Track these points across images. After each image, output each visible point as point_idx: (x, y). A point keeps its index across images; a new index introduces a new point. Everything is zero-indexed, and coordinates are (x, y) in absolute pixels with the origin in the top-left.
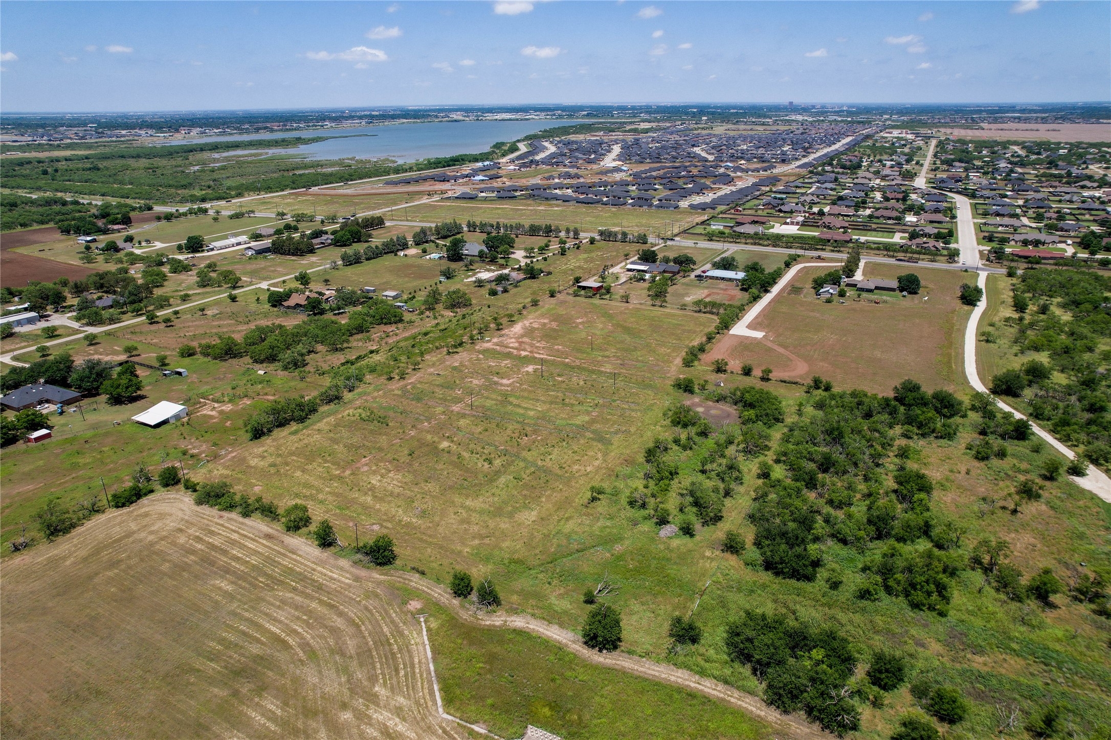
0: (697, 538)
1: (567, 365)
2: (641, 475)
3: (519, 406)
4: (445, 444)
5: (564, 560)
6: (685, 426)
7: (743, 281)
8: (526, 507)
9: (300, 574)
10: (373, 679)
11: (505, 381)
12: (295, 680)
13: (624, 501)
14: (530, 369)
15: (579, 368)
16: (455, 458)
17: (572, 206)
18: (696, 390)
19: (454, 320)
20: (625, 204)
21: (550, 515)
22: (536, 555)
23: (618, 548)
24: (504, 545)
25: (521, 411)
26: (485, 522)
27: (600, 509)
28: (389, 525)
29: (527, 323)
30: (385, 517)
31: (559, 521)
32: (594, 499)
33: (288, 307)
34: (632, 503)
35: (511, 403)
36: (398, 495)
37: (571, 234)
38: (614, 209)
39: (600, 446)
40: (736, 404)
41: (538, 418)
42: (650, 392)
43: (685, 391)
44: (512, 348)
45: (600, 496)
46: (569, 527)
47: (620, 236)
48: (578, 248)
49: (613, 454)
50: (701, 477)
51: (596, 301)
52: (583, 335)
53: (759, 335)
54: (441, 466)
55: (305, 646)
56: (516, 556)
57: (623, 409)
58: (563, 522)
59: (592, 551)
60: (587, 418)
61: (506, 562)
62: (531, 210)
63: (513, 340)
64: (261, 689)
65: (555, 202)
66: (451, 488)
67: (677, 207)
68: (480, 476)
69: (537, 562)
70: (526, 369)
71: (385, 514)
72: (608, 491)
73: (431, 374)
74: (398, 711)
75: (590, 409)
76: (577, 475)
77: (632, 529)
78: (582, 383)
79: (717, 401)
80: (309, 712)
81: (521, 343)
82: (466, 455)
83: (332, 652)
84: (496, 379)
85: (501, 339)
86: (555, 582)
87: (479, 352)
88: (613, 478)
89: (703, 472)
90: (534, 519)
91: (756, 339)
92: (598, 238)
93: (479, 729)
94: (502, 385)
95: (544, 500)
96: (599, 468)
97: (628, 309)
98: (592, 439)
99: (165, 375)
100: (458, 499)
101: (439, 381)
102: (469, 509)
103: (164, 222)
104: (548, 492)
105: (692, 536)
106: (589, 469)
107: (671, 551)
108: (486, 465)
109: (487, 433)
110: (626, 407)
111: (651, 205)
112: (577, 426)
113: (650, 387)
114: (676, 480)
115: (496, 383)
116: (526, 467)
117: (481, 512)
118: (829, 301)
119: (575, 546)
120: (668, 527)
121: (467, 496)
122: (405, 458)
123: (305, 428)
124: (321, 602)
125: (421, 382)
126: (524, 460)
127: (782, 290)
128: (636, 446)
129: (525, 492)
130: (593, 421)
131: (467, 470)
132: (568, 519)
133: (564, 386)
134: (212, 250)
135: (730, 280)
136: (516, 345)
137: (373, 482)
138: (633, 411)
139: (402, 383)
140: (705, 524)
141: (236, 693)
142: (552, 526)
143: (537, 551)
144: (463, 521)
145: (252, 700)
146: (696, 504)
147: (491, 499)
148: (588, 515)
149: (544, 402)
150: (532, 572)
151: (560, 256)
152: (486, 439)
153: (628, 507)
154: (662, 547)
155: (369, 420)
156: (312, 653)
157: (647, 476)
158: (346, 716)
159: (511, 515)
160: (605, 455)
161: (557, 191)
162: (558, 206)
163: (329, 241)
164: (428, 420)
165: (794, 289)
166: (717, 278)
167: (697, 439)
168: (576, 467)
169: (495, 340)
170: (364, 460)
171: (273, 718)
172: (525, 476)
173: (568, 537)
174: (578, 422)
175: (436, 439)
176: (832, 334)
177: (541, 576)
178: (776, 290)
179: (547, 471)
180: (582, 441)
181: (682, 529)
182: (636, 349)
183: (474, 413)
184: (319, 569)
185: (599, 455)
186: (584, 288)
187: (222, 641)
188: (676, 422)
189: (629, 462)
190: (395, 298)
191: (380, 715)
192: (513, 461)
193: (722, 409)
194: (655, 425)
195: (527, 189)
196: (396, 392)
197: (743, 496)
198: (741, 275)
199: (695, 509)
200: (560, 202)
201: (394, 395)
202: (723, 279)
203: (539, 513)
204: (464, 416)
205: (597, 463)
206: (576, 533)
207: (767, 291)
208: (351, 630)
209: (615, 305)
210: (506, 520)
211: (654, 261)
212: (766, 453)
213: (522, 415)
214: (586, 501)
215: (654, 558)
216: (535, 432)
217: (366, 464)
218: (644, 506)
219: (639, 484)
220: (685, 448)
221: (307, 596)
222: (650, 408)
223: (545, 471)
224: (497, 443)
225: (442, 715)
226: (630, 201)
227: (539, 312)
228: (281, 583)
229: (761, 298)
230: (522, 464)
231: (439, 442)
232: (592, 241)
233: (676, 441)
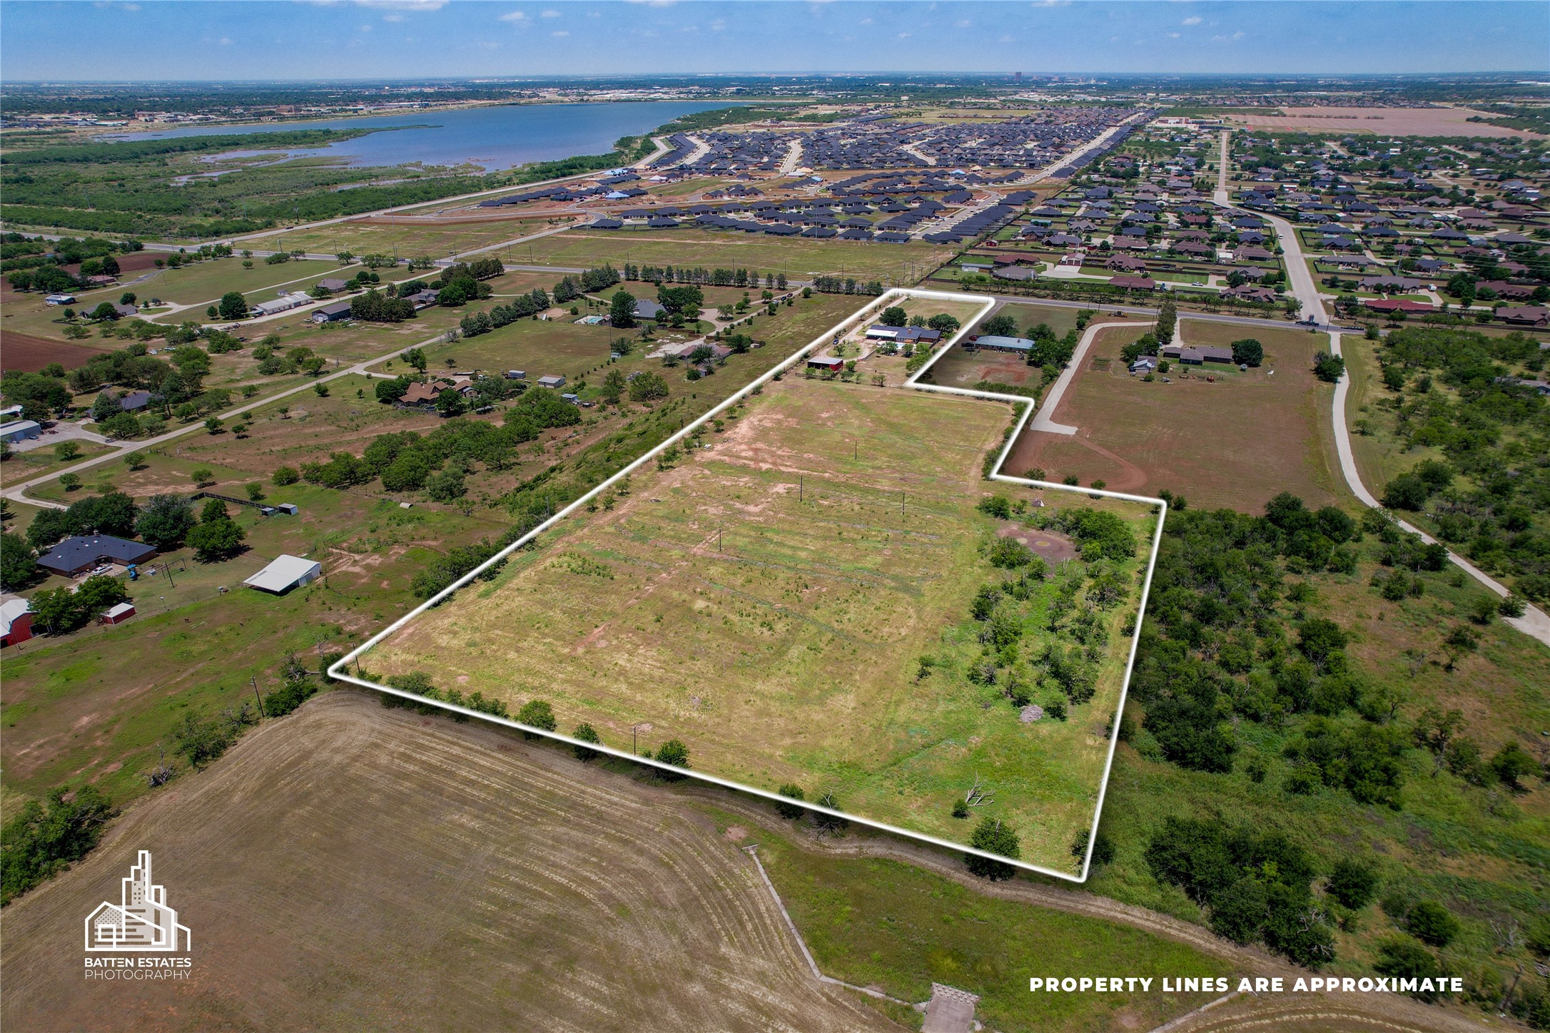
0: (1070, 721)
1: (828, 481)
2: (973, 637)
3: (781, 544)
4: (700, 604)
5: (911, 760)
6: (1012, 566)
7: (1032, 353)
8: (837, 688)
9: (566, 799)
10: (713, 936)
11: (752, 508)
12: (611, 946)
13: (962, 675)
14: (780, 488)
15: (846, 485)
16: (720, 624)
17: (760, 240)
18: (1012, 514)
19: (653, 418)
20: (834, 235)
21: (873, 698)
22: (871, 755)
23: (975, 740)
24: (827, 742)
25: (789, 552)
26: (790, 712)
27: (934, 688)
28: (664, 723)
29: (755, 420)
30: (654, 713)
31: (887, 707)
32: (923, 674)
33: (409, 404)
34: (973, 677)
35: (771, 541)
36: (662, 680)
37: (775, 284)
38: (821, 243)
39: (908, 597)
40: (1067, 532)
41: (813, 561)
42: (950, 519)
43: (996, 515)
44: (745, 458)
45: (929, 669)
46: (902, 714)
47: (844, 286)
48: (790, 304)
49: (928, 609)
50: (1052, 639)
51: (838, 385)
52: (837, 437)
53: (1070, 430)
54: (703, 636)
55: (607, 898)
56: (846, 758)
57: (923, 544)
58: (892, 707)
59: (943, 745)
60: (879, 559)
61: (836, 766)
62: (705, 246)
63: (744, 447)
64: (570, 960)
65: (735, 233)
66: (729, 666)
67: (907, 239)
68: (763, 648)
69: (876, 765)
70: (775, 490)
71: (653, 708)
72: (938, 660)
73: (646, 501)
74: (761, 977)
75: (880, 546)
76: (890, 640)
77: (984, 713)
78: (857, 508)
79: (1043, 528)
80: (646, 988)
81: (756, 450)
82: (734, 618)
83: (648, 904)
84: (738, 505)
85: (726, 445)
86: (907, 791)
87: (702, 465)
88: (939, 643)
89: (1052, 629)
90: (853, 705)
91: (1067, 436)
92: (813, 288)
93: (874, 992)
94: (750, 514)
95: (857, 677)
96: (915, 630)
97: (885, 396)
98: (896, 589)
99: (266, 513)
100: (745, 683)
101: (662, 511)
102: (763, 696)
103: (167, 270)
104: (861, 667)
105: (1063, 719)
106: (904, 632)
107: (1043, 740)
108: (767, 633)
109: (752, 586)
110: (926, 540)
111: (870, 237)
112: (870, 571)
113: (947, 510)
114: (1021, 643)
115: (741, 512)
116: (820, 633)
117: (781, 699)
118: (1148, 379)
119: (918, 740)
120: (1030, 707)
121: (755, 678)
122: (653, 628)
123: (499, 586)
124: (608, 836)
125: (637, 514)
126: (814, 622)
127: (1083, 364)
128: (955, 597)
129: (829, 668)
130: (888, 563)
131: (743, 640)
132: (898, 703)
133: (833, 513)
134: (261, 314)
135: (1011, 350)
136: (750, 454)
137: (620, 662)
138: (936, 545)
139: (610, 515)
140: (1074, 701)
141: (538, 968)
142: (880, 715)
143: (872, 750)
144: (761, 713)
145: (563, 976)
146: (1056, 674)
147: (787, 680)
148: (922, 696)
149: (815, 538)
150: (873, 778)
151: (767, 318)
152: (753, 593)
153: (970, 683)
154: (1029, 735)
155: (584, 571)
156: (621, 908)
157: (982, 639)
158: (695, 989)
159: (821, 701)
160: (919, 611)
161: (731, 215)
162: (740, 238)
163: (432, 299)
164: (666, 568)
165: (1097, 361)
166: (992, 348)
167: (1029, 582)
168: (886, 629)
169: (719, 447)
170: (596, 631)
171: (599, 998)
172: (822, 645)
173: (905, 727)
174: (869, 566)
175: (685, 596)
176: (1164, 427)
177: (887, 783)
178: (1074, 363)
179: (850, 637)
180: (883, 593)
181: (1048, 709)
182: (913, 456)
183: (725, 557)
184: (589, 790)
185: (911, 611)
186: (818, 366)
187: (492, 899)
188: (997, 563)
189: (951, 618)
190: (557, 385)
191: (740, 985)
192: (800, 625)
193: (1049, 540)
194: (972, 566)
195: (689, 213)
196: (608, 529)
197: (1111, 661)
198: (1027, 344)
199: (1056, 682)
200: (742, 232)
201: (606, 533)
202: (1001, 348)
203: (857, 696)
204: (712, 561)
205: (912, 622)
206: (914, 722)
207: (1065, 366)
208: (661, 873)
209: (867, 391)
210: (817, 708)
211: (902, 324)
212: (1125, 600)
213: (791, 557)
214: (914, 677)
215: (1024, 751)
216: (816, 581)
217: (603, 637)
218: (991, 680)
219: (975, 650)
220: (1020, 597)
221: (586, 830)
222: (958, 541)
223: (846, 637)
224: (770, 600)
225: (820, 979)
226: (840, 231)
227: (765, 404)
228: (544, 813)
229: (1058, 376)
230: (813, 629)
231: (691, 601)
232: (807, 294)
233: (1007, 588)
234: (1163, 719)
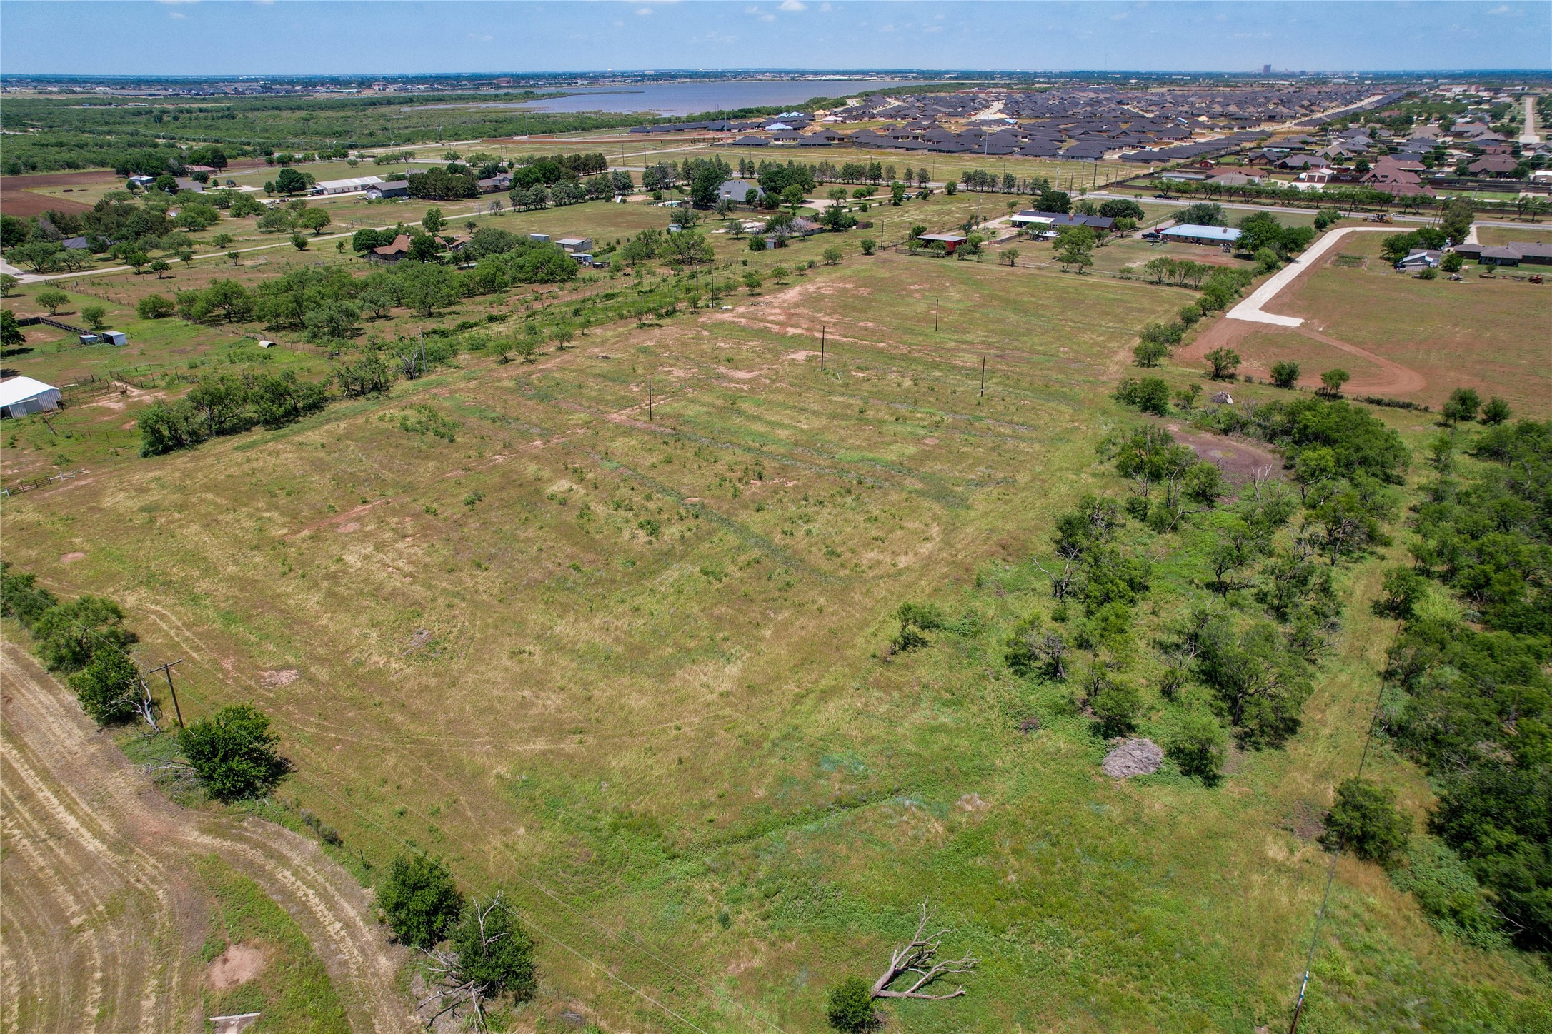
0: (1229, 788)
1: (880, 352)
2: (1046, 585)
3: (757, 418)
4: (561, 485)
5: (792, 831)
6: (1156, 476)
7: (1240, 244)
8: (713, 649)
11: (742, 375)
13: (995, 650)
14: (801, 356)
15: (904, 357)
16: (572, 518)
17: (920, 156)
18: (1171, 406)
19: (672, 281)
20: (1009, 153)
21: (778, 678)
22: (704, 806)
23: (973, 804)
24: (616, 763)
25: (759, 428)
26: (586, 685)
27: (924, 673)
28: (323, 674)
29: (811, 288)
30: (322, 651)
31: (799, 699)
32: (908, 642)
34: (1018, 661)
35: (740, 413)
36: (394, 594)
37: (915, 181)
38: (991, 158)
39: (938, 509)
40: (1271, 440)
41: (796, 444)
42: (1062, 407)
43: (1145, 409)
44: (772, 322)
45: (927, 635)
46: (832, 714)
47: (1000, 182)
48: (924, 198)
49: (969, 530)
50: (1212, 603)
51: (953, 262)
52: (921, 307)
53: (1293, 322)
54: (532, 532)
56: (639, 806)
57: (999, 435)
58: (809, 703)
59: (886, 806)
60: (912, 450)
61: (606, 821)
63: (777, 311)
65: (893, 150)
66: (532, 584)
67: (1099, 158)
68: (618, 562)
69: (703, 833)
70: (793, 356)
71: (331, 643)
72: (953, 621)
73: (590, 357)
75: (922, 432)
76: (871, 574)
77: (1017, 742)
78: (907, 383)
79: (1225, 432)
81: (790, 316)
82: (601, 510)
84: (723, 369)
85: (753, 308)
86: (746, 916)
87: (703, 326)
88: (967, 588)
89: (1219, 587)
90: (727, 686)
91: (1286, 328)
92: (961, 186)
94: (732, 380)
95: (768, 633)
96: (930, 561)
97: (1013, 274)
98: (921, 493)
99: (84, 342)
100: (536, 616)
101: (604, 367)
102: (554, 645)
104: (785, 615)
105: (1211, 780)
106: (903, 561)
107: (1148, 829)
108: (642, 536)
109: (668, 468)
110: (1008, 431)
111: (1054, 155)
112: (887, 465)
113: (1064, 398)
114: (1143, 607)
115: (721, 377)
116: (739, 549)
117: (584, 657)
118: (1427, 276)
119: (833, 787)
120: (1132, 742)
121: (565, 610)
122: (453, 508)
123: (274, 439)
125: (562, 369)
126: (742, 530)
127: (1322, 259)
128: (1030, 514)
129: (721, 610)
130: (926, 456)
131: (592, 546)
132: (826, 695)
133: (867, 386)
134: (320, 192)
135: (1213, 242)
136: (782, 318)
137: (349, 559)
138: (1023, 440)
139: (526, 368)
140: (1246, 740)
142: (774, 714)
143: (711, 794)
144: (524, 679)
146: (1210, 676)
147: (624, 623)
148: (887, 686)
149: (817, 414)
150: (678, 868)
151: (891, 207)
152: (662, 479)
153: (1007, 672)
154: (1115, 812)
155: (421, 429)
157: (1061, 589)
159: (665, 671)
160: (950, 530)
162: (897, 155)
163: (507, 183)
164: (547, 435)
165: (1343, 258)
166: (1186, 239)
167: (1185, 506)
168: (873, 555)
169: (742, 310)
170: (360, 508)
172: (732, 569)
173: (817, 755)
174: (888, 457)
175: (546, 473)
176: (1455, 325)
177: (702, 887)
178: (1306, 259)
179: (793, 560)
180: (894, 497)
181: (1175, 752)
182: (1029, 332)
183: (653, 427)
184: (45, 795)
185: (935, 530)
186: (929, 242)
188: (1127, 470)
189: (1010, 549)
190: (577, 248)
192: (712, 532)
193: (1237, 450)
194: (1079, 471)
196: (505, 383)
197: (1345, 662)
198: (1233, 234)
199: (1207, 693)
201: (504, 389)
202: (1198, 241)
203: (744, 671)
204: (628, 431)
205: (926, 548)
206: (844, 740)
207: (1290, 261)
209: (989, 267)
210: (648, 683)
211: (1065, 211)
212: (1381, 550)
213: (761, 435)
214: (887, 644)
215: (1091, 852)
216: (783, 471)
217: (359, 519)
218: (1054, 671)
219: (1043, 607)
220: (1159, 526)
222: (1066, 436)
223: (786, 561)
224: (684, 491)
227: (838, 274)
229: (1280, 269)
230: (732, 540)
231: (550, 481)
232: (951, 190)
233: (1137, 509)
234: (1501, 823)
